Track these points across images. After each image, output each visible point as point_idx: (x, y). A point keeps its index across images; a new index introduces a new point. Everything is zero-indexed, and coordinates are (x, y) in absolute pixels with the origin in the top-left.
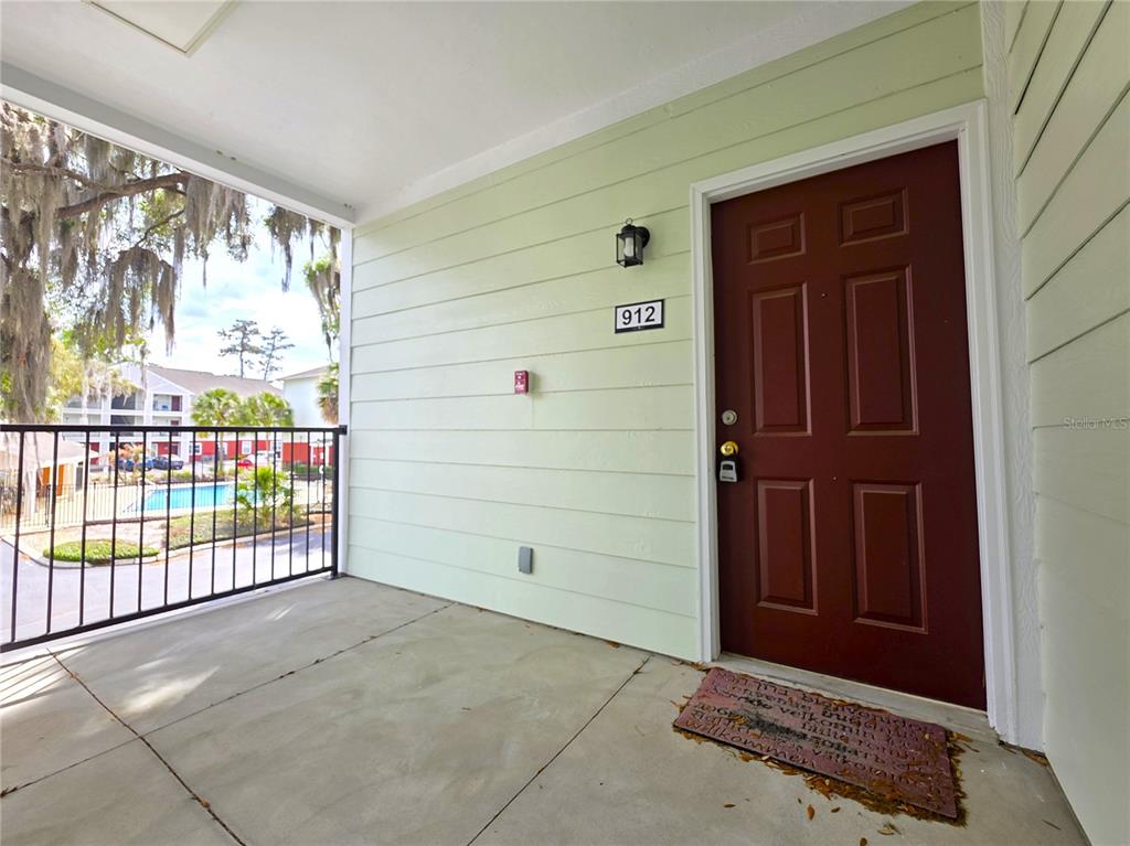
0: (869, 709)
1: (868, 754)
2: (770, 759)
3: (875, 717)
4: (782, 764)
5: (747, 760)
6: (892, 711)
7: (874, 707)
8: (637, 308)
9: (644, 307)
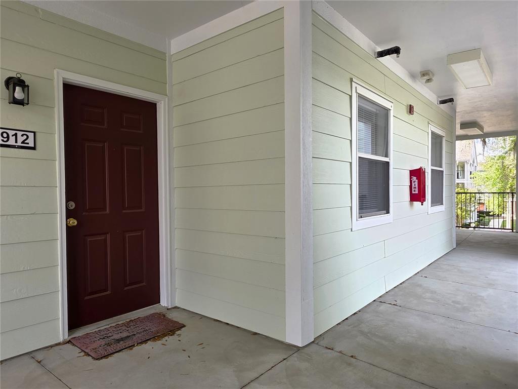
0: (135, 319)
1: (153, 328)
2: (137, 344)
3: (140, 320)
4: (141, 343)
5: (132, 349)
6: (141, 316)
7: (136, 318)
8: (14, 132)
9: (19, 134)
